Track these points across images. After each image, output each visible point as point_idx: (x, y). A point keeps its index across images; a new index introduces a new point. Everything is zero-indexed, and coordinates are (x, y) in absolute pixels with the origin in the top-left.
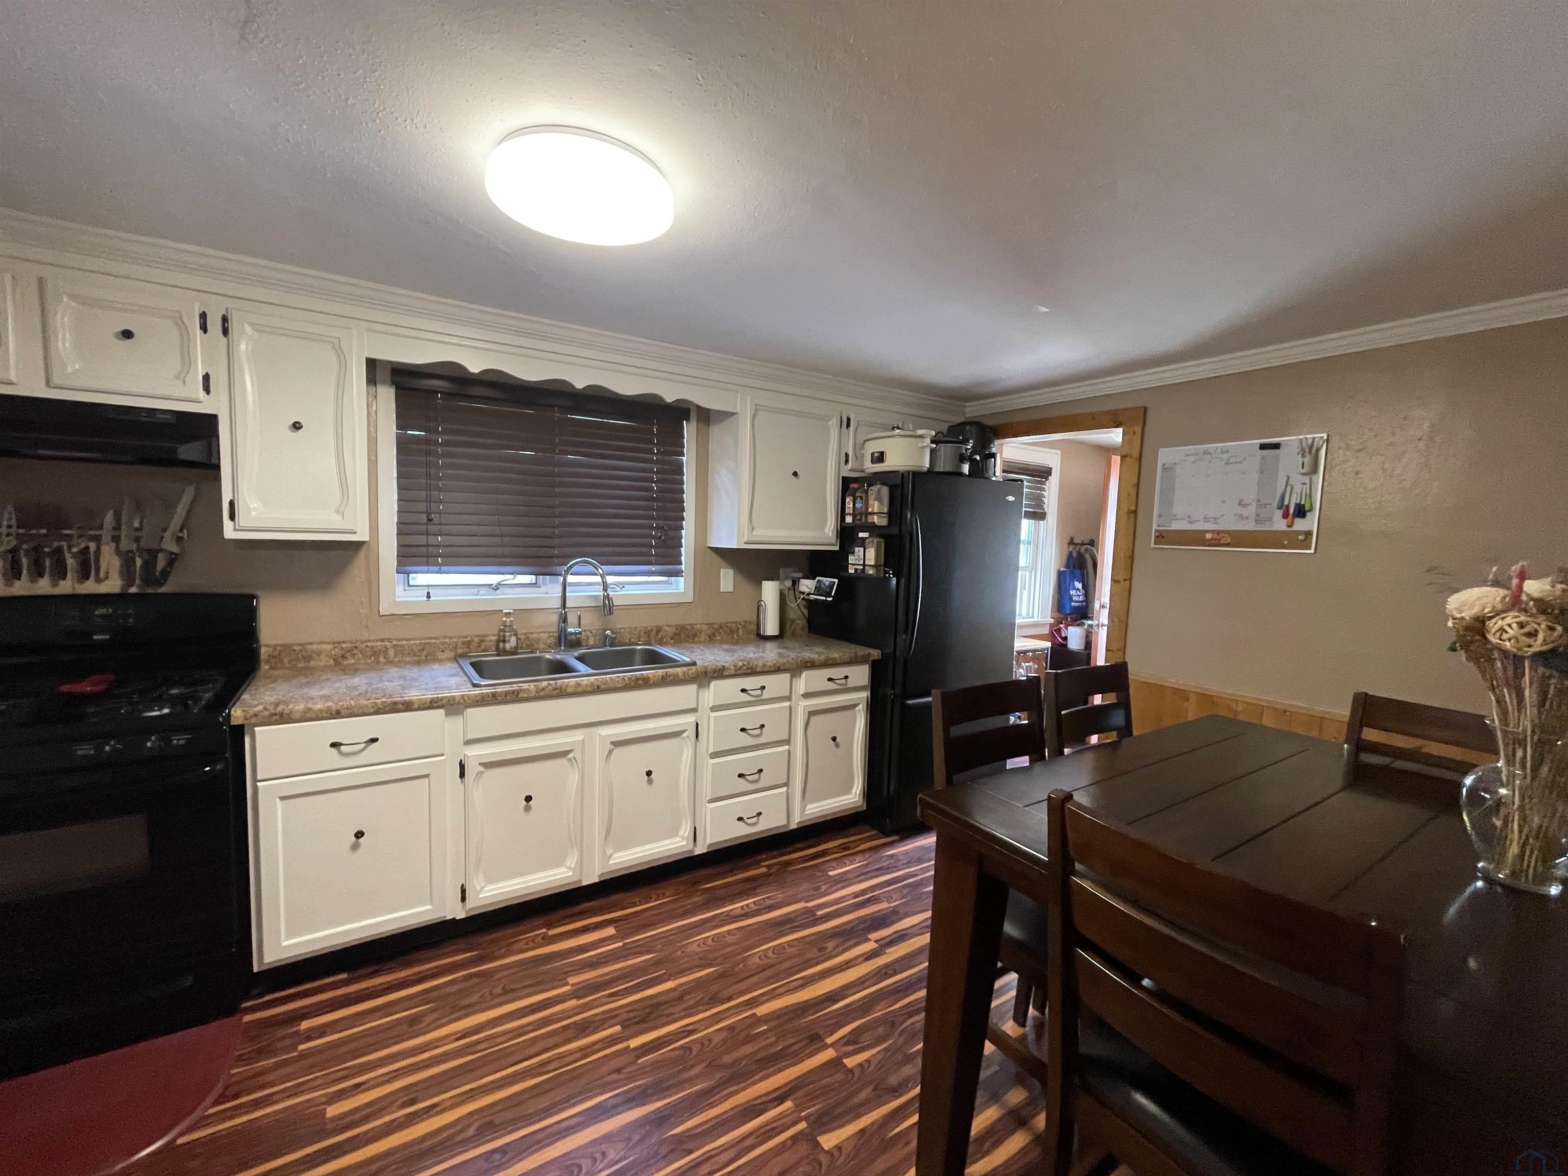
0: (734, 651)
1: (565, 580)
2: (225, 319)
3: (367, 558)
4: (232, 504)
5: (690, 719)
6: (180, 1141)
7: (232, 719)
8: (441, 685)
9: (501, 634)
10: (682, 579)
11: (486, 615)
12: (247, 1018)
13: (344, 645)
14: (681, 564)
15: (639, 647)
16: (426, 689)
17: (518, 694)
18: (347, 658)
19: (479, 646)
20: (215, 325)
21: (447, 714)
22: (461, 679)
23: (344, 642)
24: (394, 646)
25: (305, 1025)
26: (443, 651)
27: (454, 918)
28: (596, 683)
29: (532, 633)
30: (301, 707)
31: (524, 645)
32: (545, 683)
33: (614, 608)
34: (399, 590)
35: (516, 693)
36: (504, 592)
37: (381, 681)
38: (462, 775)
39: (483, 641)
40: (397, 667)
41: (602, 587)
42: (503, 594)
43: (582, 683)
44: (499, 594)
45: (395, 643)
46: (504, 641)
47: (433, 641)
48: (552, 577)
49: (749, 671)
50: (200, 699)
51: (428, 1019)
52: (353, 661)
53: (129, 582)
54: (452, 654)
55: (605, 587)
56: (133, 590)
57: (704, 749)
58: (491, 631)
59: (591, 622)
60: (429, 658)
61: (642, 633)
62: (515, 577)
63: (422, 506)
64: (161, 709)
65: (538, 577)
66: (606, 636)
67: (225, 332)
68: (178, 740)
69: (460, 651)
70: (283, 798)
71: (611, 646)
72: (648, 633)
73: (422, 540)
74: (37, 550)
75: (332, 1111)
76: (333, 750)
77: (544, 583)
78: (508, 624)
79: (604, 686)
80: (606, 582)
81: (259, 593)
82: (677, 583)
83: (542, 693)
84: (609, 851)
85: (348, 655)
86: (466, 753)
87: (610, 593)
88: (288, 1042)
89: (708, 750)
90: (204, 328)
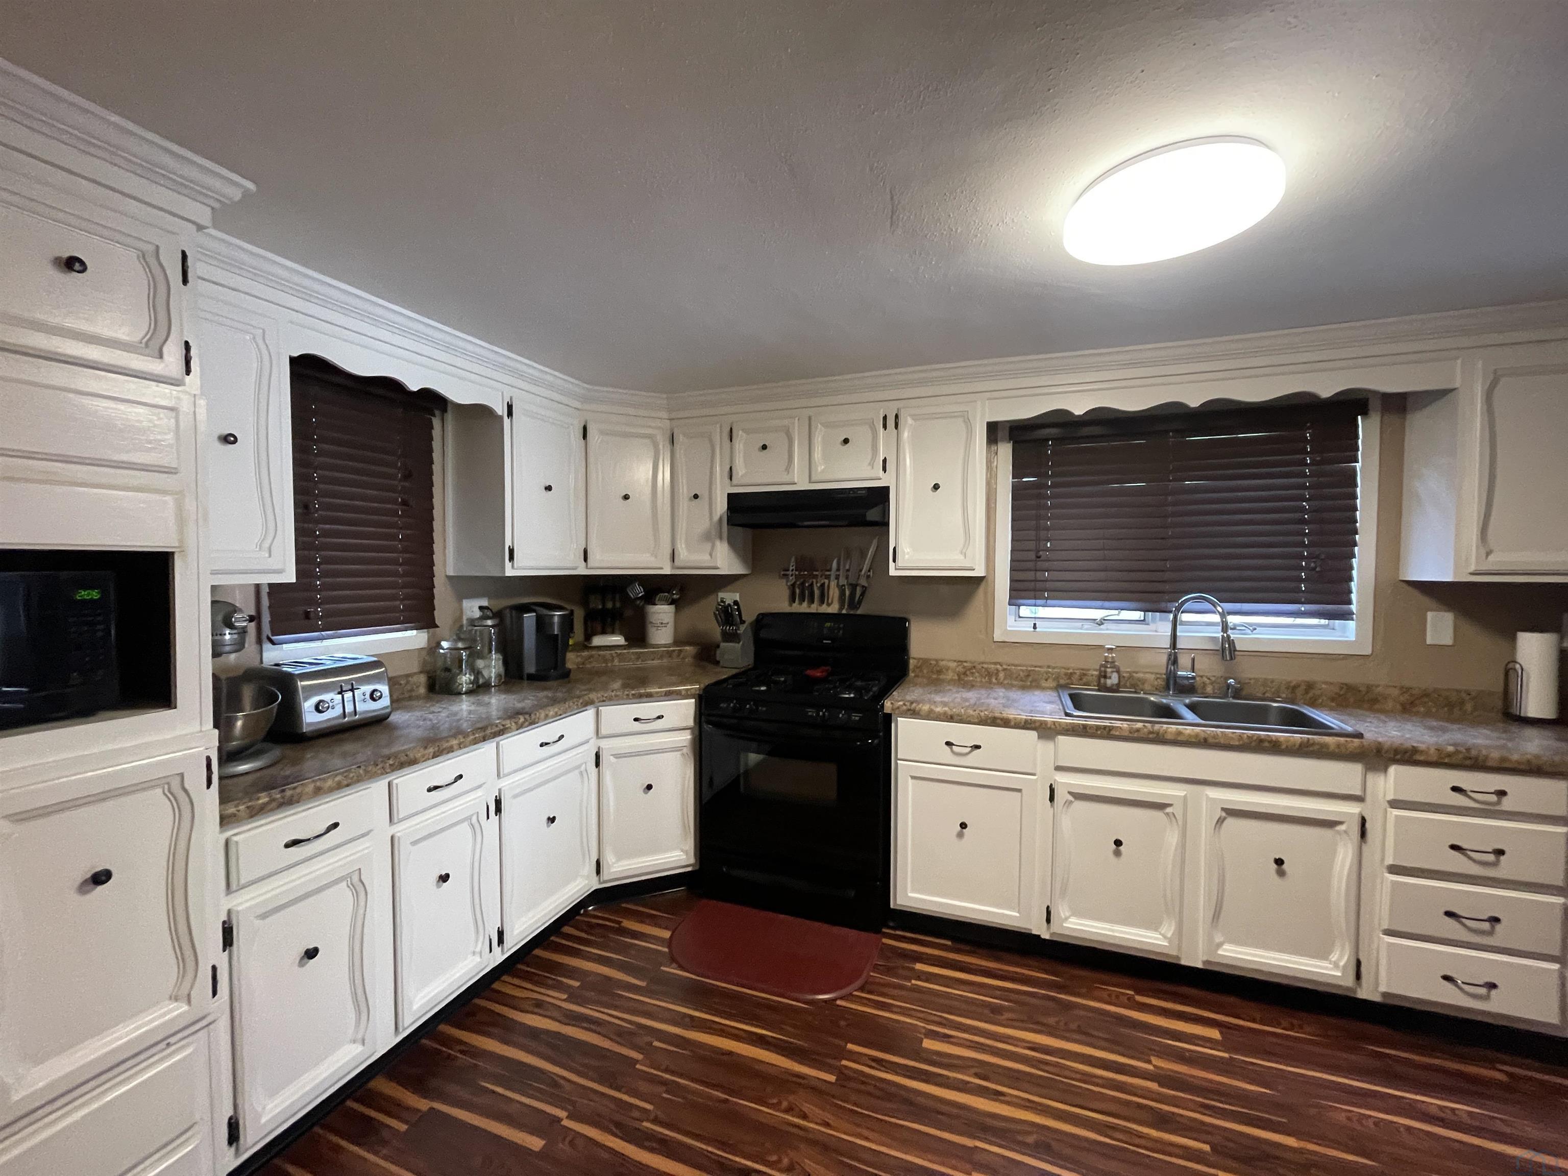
0: (1444, 730)
1: (1175, 617)
2: (897, 416)
3: (986, 593)
4: (895, 549)
5: (1353, 809)
6: (839, 1002)
7: (885, 708)
8: (1038, 709)
9: (1103, 669)
10: (1352, 624)
11: (1088, 649)
12: (885, 941)
13: (965, 664)
14: (1350, 602)
15: (1275, 705)
16: (1022, 710)
17: (1110, 730)
18: (967, 675)
19: (1081, 679)
20: (891, 422)
21: (1039, 737)
22: (1056, 707)
23: (965, 662)
24: (1004, 670)
25: (919, 966)
26: (1046, 680)
27: (1039, 936)
28: (1203, 735)
29: (1137, 673)
30: (926, 708)
31: (1128, 684)
32: (1140, 725)
33: (1237, 653)
34: (1011, 620)
35: (1107, 729)
36: (1109, 627)
37: (988, 697)
38: (1052, 799)
39: (1085, 675)
40: (1005, 688)
41: (1220, 628)
42: (1107, 629)
43: (1184, 731)
44: (1103, 630)
45: (1005, 667)
46: (1105, 677)
47: (1037, 669)
48: (1162, 614)
49: (1468, 762)
50: (870, 690)
51: (1007, 1015)
52: (971, 679)
53: (842, 607)
54: (1054, 684)
55: (1225, 627)
56: (844, 612)
57: (1377, 857)
58: (1093, 665)
59: (1209, 668)
60: (1034, 684)
61: (1283, 688)
62: (1119, 613)
63: (1032, 545)
64: (849, 694)
65: (1147, 613)
66: (1229, 686)
67: (896, 427)
68: (856, 717)
69: (1062, 682)
70: (913, 778)
71: (1234, 698)
72: (1294, 688)
73: (1030, 575)
74: (803, 584)
75: (928, 1044)
76: (947, 748)
77: (1154, 620)
78: (1110, 660)
79: (1214, 741)
80: (1227, 623)
81: (911, 618)
82: (1344, 629)
83: (1136, 735)
84: (1218, 938)
85: (968, 673)
86: (1056, 778)
87: (1231, 636)
88: (905, 973)
89: (1383, 860)
90: (885, 427)
